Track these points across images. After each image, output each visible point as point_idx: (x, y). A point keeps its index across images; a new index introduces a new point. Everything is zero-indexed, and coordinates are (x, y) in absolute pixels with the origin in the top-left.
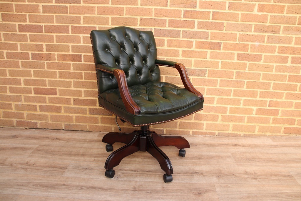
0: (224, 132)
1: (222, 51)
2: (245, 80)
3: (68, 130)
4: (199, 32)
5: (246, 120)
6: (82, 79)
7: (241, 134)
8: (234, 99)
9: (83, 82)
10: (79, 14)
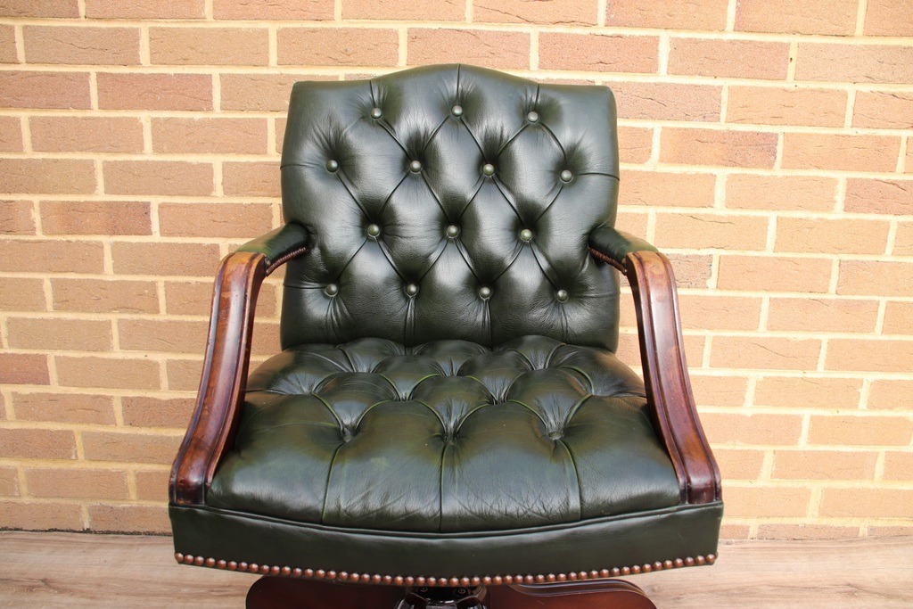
0: (786, 521)
1: (778, 171)
2: (879, 295)
3: (109, 532)
4: (675, 87)
5: (879, 469)
6: (157, 312)
7: (858, 529)
8: (831, 380)
9: (160, 323)
10: (132, 19)
